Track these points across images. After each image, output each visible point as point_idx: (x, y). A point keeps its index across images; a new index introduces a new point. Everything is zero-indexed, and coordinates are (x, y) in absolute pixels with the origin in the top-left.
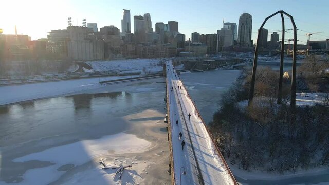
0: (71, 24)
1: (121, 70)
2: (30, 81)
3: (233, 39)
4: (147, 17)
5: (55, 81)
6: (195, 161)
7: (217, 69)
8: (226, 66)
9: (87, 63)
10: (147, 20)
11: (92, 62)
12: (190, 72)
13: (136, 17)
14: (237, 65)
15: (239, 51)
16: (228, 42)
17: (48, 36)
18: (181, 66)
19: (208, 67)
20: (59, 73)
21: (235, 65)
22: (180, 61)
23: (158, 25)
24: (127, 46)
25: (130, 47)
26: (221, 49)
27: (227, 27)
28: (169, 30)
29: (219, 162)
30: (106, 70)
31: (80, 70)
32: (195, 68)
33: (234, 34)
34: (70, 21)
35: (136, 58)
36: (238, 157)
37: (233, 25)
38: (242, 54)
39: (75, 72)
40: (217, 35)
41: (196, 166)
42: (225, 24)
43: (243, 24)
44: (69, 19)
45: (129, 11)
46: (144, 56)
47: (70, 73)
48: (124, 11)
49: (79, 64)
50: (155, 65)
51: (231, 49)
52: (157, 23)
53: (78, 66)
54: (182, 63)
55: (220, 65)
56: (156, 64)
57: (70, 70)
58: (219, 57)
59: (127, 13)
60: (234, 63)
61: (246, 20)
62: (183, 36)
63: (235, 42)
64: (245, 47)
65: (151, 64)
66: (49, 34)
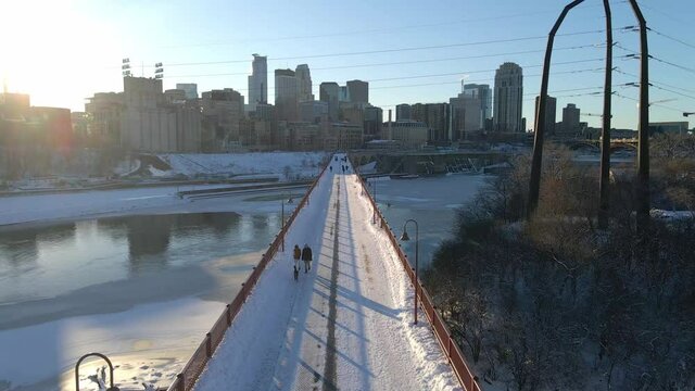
0: (128, 72)
1: (235, 173)
2: (17, 191)
3: (484, 115)
4: (303, 71)
5: (78, 191)
6: (323, 351)
7: (449, 174)
8: (470, 167)
9: (160, 157)
10: (303, 78)
11: (173, 155)
12: (388, 178)
13: (278, 72)
14: (494, 166)
15: (496, 141)
16: (474, 122)
17: (86, 105)
18: (370, 167)
19: (430, 169)
20: (90, 176)
21: (489, 167)
22: (368, 156)
23: (324, 87)
24: (253, 123)
25: (260, 127)
26: (457, 135)
27: (469, 92)
28: (348, 99)
29: (430, 356)
30: (200, 170)
31: (143, 171)
32: (401, 169)
33: (484, 107)
34: (128, 67)
35: (271, 151)
36: (503, 358)
37: (483, 89)
38: (503, 146)
39: (131, 174)
40: (448, 105)
41: (321, 371)
42: (467, 87)
43: (504, 84)
44: (124, 61)
45: (264, 59)
46: (290, 146)
47: (116, 176)
48: (253, 58)
49: (141, 158)
50: (314, 166)
51: (481, 136)
52: (323, 83)
53: (139, 163)
54: (372, 159)
55: (456, 165)
56: (316, 163)
57: (118, 170)
58: (453, 150)
59: (260, 63)
60: (486, 161)
61: (510, 76)
62: (378, 111)
63: (488, 123)
64: (509, 133)
65: (304, 162)
66: (89, 101)
